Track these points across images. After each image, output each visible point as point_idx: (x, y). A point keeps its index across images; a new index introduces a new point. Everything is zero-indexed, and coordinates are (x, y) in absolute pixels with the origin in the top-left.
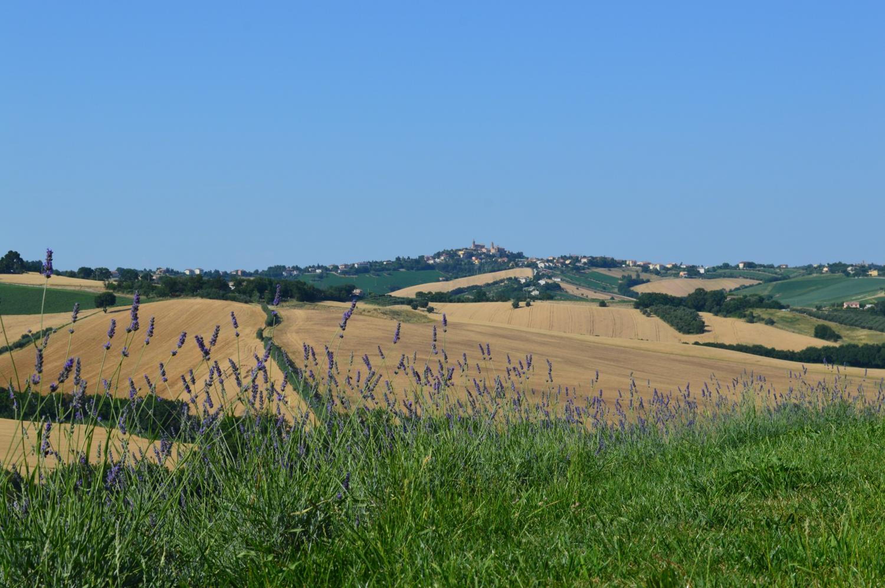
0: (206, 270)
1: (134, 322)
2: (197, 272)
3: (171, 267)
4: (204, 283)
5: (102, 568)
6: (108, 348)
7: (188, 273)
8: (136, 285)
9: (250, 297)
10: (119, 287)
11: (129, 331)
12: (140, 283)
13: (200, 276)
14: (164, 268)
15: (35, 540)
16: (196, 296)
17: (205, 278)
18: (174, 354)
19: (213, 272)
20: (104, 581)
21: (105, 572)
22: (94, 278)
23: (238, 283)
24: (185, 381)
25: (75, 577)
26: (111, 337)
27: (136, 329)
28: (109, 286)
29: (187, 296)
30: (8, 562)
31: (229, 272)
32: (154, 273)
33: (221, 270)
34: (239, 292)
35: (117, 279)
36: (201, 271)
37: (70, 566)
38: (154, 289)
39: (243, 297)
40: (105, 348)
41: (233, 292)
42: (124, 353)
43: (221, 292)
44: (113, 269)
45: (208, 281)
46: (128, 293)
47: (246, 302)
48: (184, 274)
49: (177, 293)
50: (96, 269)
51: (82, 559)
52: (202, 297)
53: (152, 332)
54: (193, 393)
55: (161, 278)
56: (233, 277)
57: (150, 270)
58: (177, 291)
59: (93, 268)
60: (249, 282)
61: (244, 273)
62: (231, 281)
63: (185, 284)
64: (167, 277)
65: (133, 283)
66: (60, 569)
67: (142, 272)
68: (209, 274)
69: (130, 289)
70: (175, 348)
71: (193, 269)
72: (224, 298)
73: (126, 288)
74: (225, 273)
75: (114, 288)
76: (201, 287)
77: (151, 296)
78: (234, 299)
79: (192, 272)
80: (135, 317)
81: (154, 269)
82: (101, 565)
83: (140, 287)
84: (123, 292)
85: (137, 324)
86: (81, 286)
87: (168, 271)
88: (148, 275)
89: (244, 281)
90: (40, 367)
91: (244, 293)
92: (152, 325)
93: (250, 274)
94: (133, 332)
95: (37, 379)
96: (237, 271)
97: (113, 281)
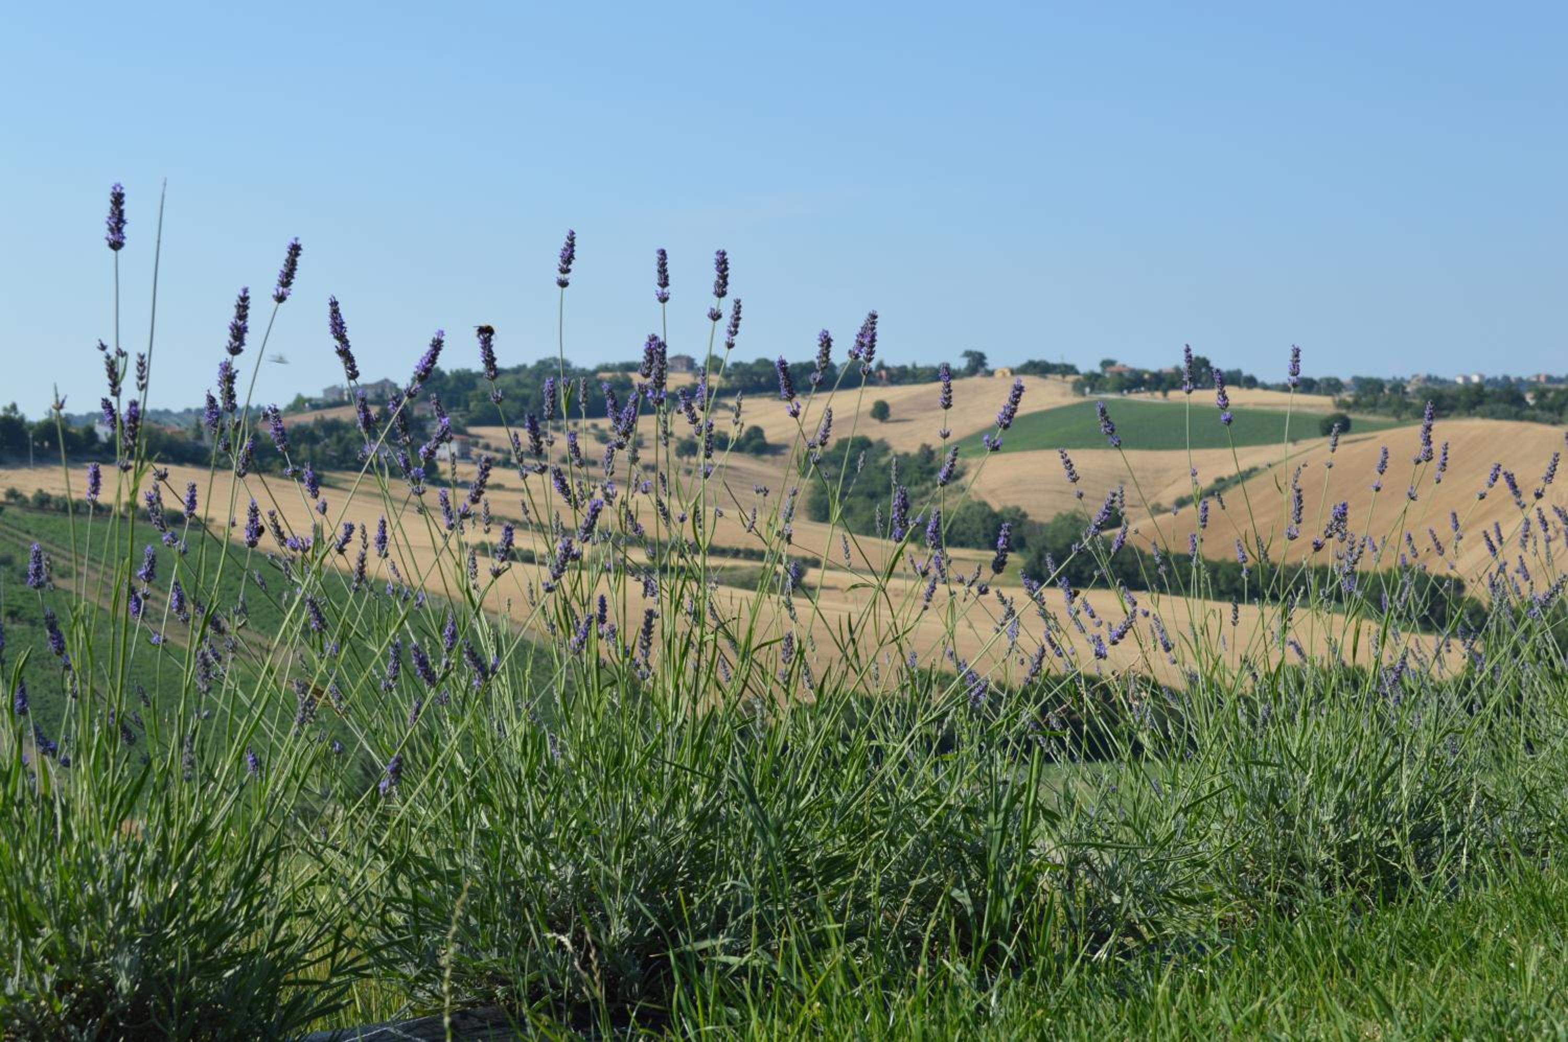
0: (1489, 375)
1: (1427, 448)
2: (1475, 379)
3: (1434, 373)
4: (1486, 395)
5: (1378, 810)
6: (1378, 489)
7: (1460, 380)
8: (1381, 402)
9: (1561, 414)
10: (1356, 405)
11: (1418, 462)
12: (1386, 399)
13: (1480, 387)
14: (1423, 374)
15: (1281, 766)
16: (1475, 415)
17: (1488, 389)
18: (1482, 497)
19: (1500, 378)
20: (1381, 830)
21: (1382, 817)
22: (1319, 393)
23: (1541, 394)
24: (1488, 539)
25: (1338, 822)
26: (1381, 473)
27: (1429, 459)
28: (1342, 404)
29: (1459, 415)
30: (1243, 795)
31: (1525, 377)
32: (1409, 382)
33: (1514, 375)
34: (1542, 408)
35: (1352, 393)
36: (1481, 377)
37: (1332, 805)
38: (1408, 406)
39: (1548, 415)
40: (1373, 490)
41: (1532, 408)
42: (1409, 494)
43: (1514, 409)
44: (1345, 378)
45: (1493, 392)
46: (1369, 413)
47: (1554, 423)
48: (1455, 383)
49: (1445, 412)
50: (1321, 380)
51: (1348, 796)
52: (1484, 416)
53: (1444, 465)
54: (1501, 560)
55: (1419, 391)
56: (1532, 385)
57: (1403, 380)
58: (1442, 409)
59: (1316, 377)
60: (1559, 392)
61: (1549, 379)
62: (1530, 391)
63: (1455, 398)
64: (1427, 388)
65: (1376, 399)
66: (1317, 807)
67: (1389, 381)
68: (1493, 382)
69: (1373, 407)
70: (1484, 488)
71: (1467, 374)
72: (1518, 417)
73: (1366, 406)
74: (1520, 380)
75: (1348, 406)
76: (1481, 402)
77: (1404, 417)
78: (1534, 419)
79: (1467, 379)
80: (1428, 441)
81: (1408, 376)
82: (1377, 807)
83: (1388, 404)
84: (1362, 412)
85: (1430, 451)
86: (1299, 405)
87: (1429, 378)
88: (1398, 387)
89: (1549, 390)
90: (1299, 515)
91: (1551, 409)
92: (1445, 454)
93: (1560, 381)
94: (1424, 463)
95: (1294, 532)
96: (1538, 377)
97: (1347, 396)
